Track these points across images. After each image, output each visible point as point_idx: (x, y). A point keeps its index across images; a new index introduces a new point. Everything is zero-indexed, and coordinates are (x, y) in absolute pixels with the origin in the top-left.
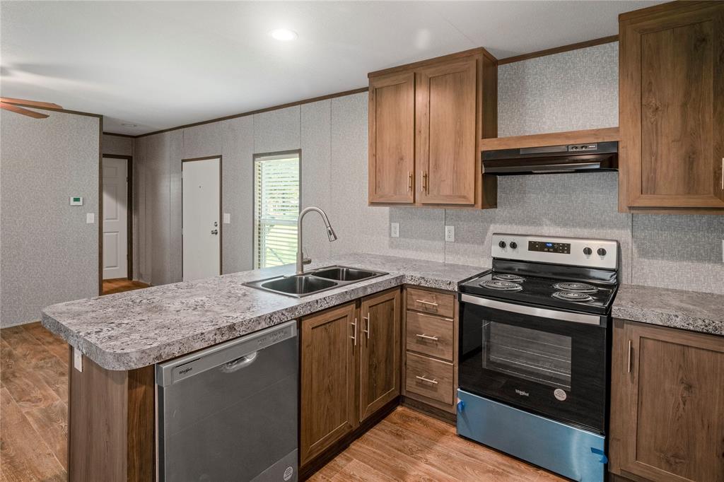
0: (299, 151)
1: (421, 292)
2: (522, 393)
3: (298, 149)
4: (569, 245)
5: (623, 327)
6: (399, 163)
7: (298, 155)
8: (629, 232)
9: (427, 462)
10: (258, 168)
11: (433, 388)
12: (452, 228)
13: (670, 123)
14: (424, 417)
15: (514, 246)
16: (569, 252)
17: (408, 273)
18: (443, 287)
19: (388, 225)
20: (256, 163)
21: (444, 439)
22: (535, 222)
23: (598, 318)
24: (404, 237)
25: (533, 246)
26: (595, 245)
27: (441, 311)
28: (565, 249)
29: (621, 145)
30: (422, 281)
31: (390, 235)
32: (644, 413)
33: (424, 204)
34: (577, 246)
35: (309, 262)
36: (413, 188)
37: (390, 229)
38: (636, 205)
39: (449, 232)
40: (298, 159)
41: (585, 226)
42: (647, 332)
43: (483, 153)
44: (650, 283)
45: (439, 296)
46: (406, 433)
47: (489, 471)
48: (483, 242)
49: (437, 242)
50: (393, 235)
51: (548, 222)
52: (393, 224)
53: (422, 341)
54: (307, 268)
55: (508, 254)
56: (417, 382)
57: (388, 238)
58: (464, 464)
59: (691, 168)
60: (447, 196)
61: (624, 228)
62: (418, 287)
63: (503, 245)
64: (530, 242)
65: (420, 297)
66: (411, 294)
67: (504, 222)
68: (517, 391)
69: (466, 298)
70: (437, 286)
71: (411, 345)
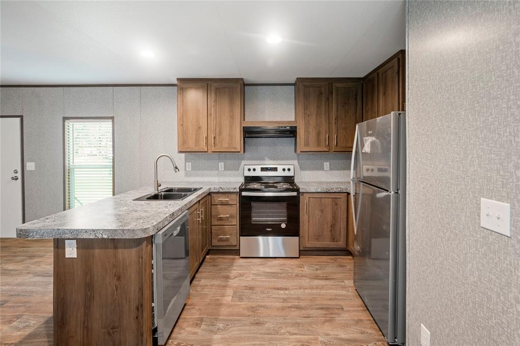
0: (112, 118)
1: (220, 195)
2: (269, 230)
3: (111, 116)
4: (277, 168)
5: (303, 195)
6: (198, 130)
7: (111, 120)
8: (297, 161)
9: (234, 270)
10: (67, 128)
11: (227, 240)
12: (223, 164)
13: (313, 121)
14: (221, 256)
15: (254, 170)
16: (277, 171)
17: (212, 187)
18: (232, 191)
19: (184, 164)
20: (66, 124)
21: (236, 261)
22: (263, 159)
23: (296, 193)
24: (195, 170)
25: (263, 169)
26: (286, 167)
27: (230, 203)
28: (275, 169)
29: (298, 128)
30: (220, 189)
31: (185, 169)
32: (310, 224)
33: (213, 152)
34: (280, 168)
35: (160, 186)
36: (207, 143)
37: (186, 166)
38: (303, 151)
39: (221, 166)
40: (111, 123)
41: (282, 160)
42: (310, 195)
43: (243, 127)
44: (304, 180)
45: (229, 195)
46: (218, 264)
47: (260, 265)
48: (238, 170)
49: (214, 171)
50: (187, 169)
51: (267, 159)
52: (187, 163)
53: (221, 219)
54: (160, 188)
55: (252, 174)
56: (218, 240)
57: (184, 172)
58: (249, 266)
59: (319, 138)
60: (226, 148)
61: (295, 160)
62: (218, 193)
63: (249, 170)
64: (261, 168)
65: (219, 197)
66: (214, 197)
67: (248, 159)
68: (267, 229)
69: (244, 194)
70: (229, 191)
71: (215, 222)
